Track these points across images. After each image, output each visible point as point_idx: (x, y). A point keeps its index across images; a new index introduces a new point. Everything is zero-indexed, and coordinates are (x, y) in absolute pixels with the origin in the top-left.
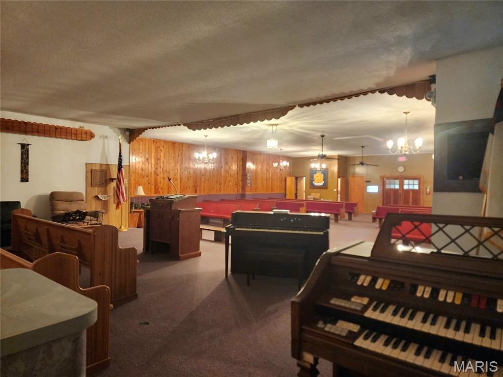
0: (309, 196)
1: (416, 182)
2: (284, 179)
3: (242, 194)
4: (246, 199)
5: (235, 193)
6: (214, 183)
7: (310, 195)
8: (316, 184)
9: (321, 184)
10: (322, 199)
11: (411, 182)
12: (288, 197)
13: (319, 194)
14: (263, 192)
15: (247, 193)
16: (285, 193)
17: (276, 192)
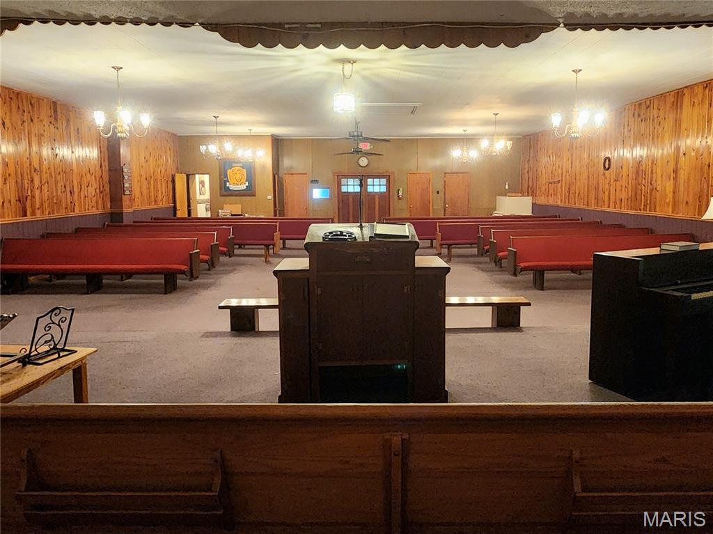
0: (220, 211)
1: (384, 181)
2: (171, 179)
3: (111, 213)
4: (125, 223)
5: (100, 211)
6: (59, 191)
7: (222, 209)
8: (233, 187)
9: (243, 187)
10: (247, 215)
11: (377, 181)
12: (179, 215)
13: (239, 206)
14: (143, 208)
15: (125, 210)
16: (175, 207)
17: (161, 206)
